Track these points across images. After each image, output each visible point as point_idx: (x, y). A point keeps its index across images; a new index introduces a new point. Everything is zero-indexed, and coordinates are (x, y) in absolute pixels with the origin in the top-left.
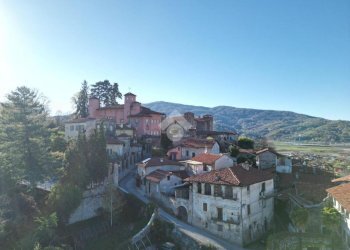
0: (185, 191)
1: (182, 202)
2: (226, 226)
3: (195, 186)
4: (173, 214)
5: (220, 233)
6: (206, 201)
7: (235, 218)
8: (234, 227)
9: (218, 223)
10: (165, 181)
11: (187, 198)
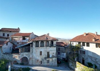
0: (27, 48)
1: (25, 54)
2: (51, 60)
3: (34, 44)
4: (17, 64)
5: (48, 64)
6: (42, 50)
7: (54, 55)
8: (54, 59)
9: (48, 59)
10: (5, 46)
11: (29, 51)
